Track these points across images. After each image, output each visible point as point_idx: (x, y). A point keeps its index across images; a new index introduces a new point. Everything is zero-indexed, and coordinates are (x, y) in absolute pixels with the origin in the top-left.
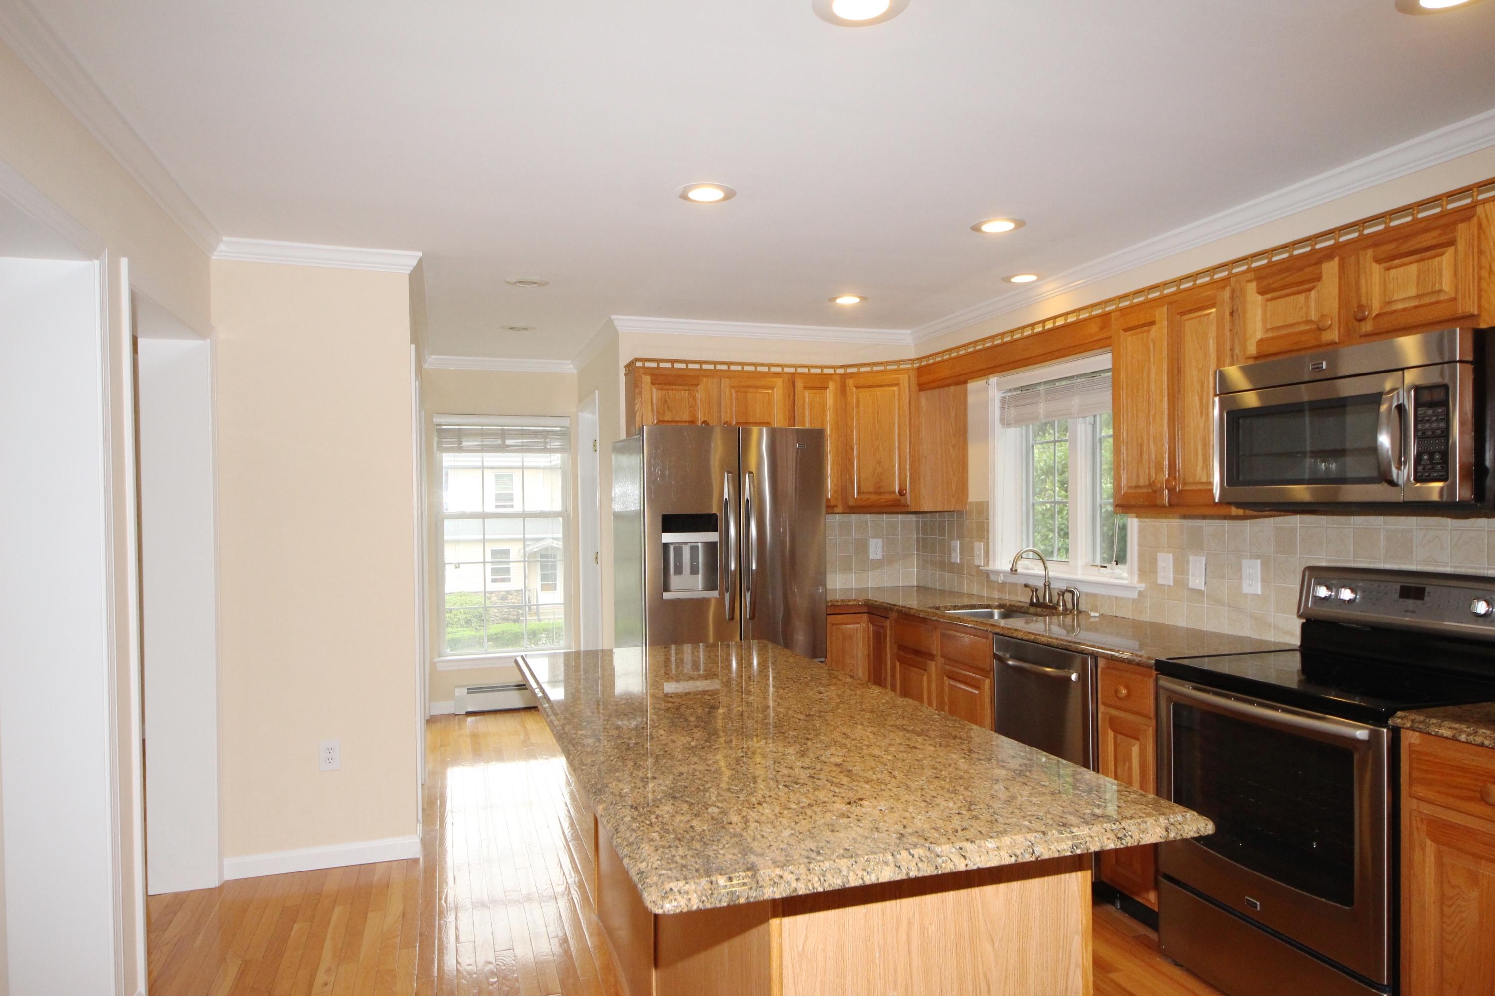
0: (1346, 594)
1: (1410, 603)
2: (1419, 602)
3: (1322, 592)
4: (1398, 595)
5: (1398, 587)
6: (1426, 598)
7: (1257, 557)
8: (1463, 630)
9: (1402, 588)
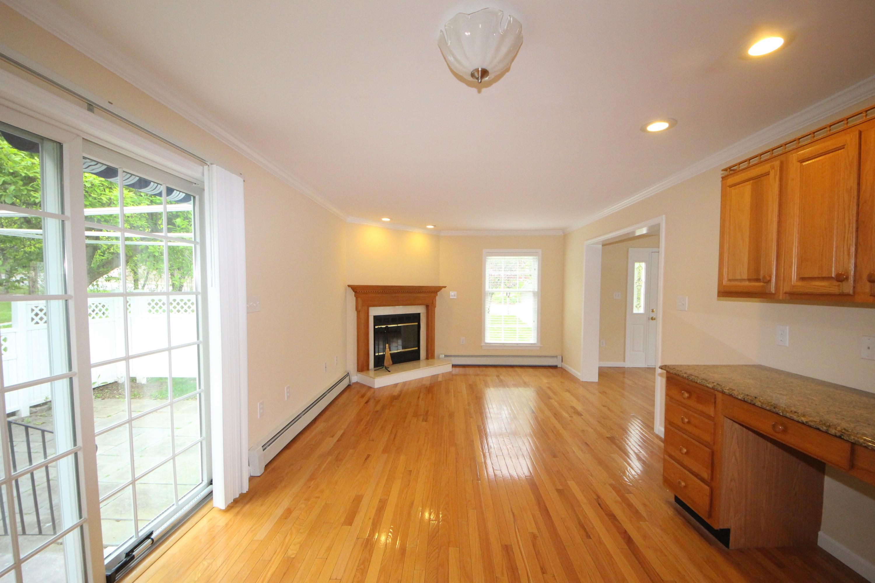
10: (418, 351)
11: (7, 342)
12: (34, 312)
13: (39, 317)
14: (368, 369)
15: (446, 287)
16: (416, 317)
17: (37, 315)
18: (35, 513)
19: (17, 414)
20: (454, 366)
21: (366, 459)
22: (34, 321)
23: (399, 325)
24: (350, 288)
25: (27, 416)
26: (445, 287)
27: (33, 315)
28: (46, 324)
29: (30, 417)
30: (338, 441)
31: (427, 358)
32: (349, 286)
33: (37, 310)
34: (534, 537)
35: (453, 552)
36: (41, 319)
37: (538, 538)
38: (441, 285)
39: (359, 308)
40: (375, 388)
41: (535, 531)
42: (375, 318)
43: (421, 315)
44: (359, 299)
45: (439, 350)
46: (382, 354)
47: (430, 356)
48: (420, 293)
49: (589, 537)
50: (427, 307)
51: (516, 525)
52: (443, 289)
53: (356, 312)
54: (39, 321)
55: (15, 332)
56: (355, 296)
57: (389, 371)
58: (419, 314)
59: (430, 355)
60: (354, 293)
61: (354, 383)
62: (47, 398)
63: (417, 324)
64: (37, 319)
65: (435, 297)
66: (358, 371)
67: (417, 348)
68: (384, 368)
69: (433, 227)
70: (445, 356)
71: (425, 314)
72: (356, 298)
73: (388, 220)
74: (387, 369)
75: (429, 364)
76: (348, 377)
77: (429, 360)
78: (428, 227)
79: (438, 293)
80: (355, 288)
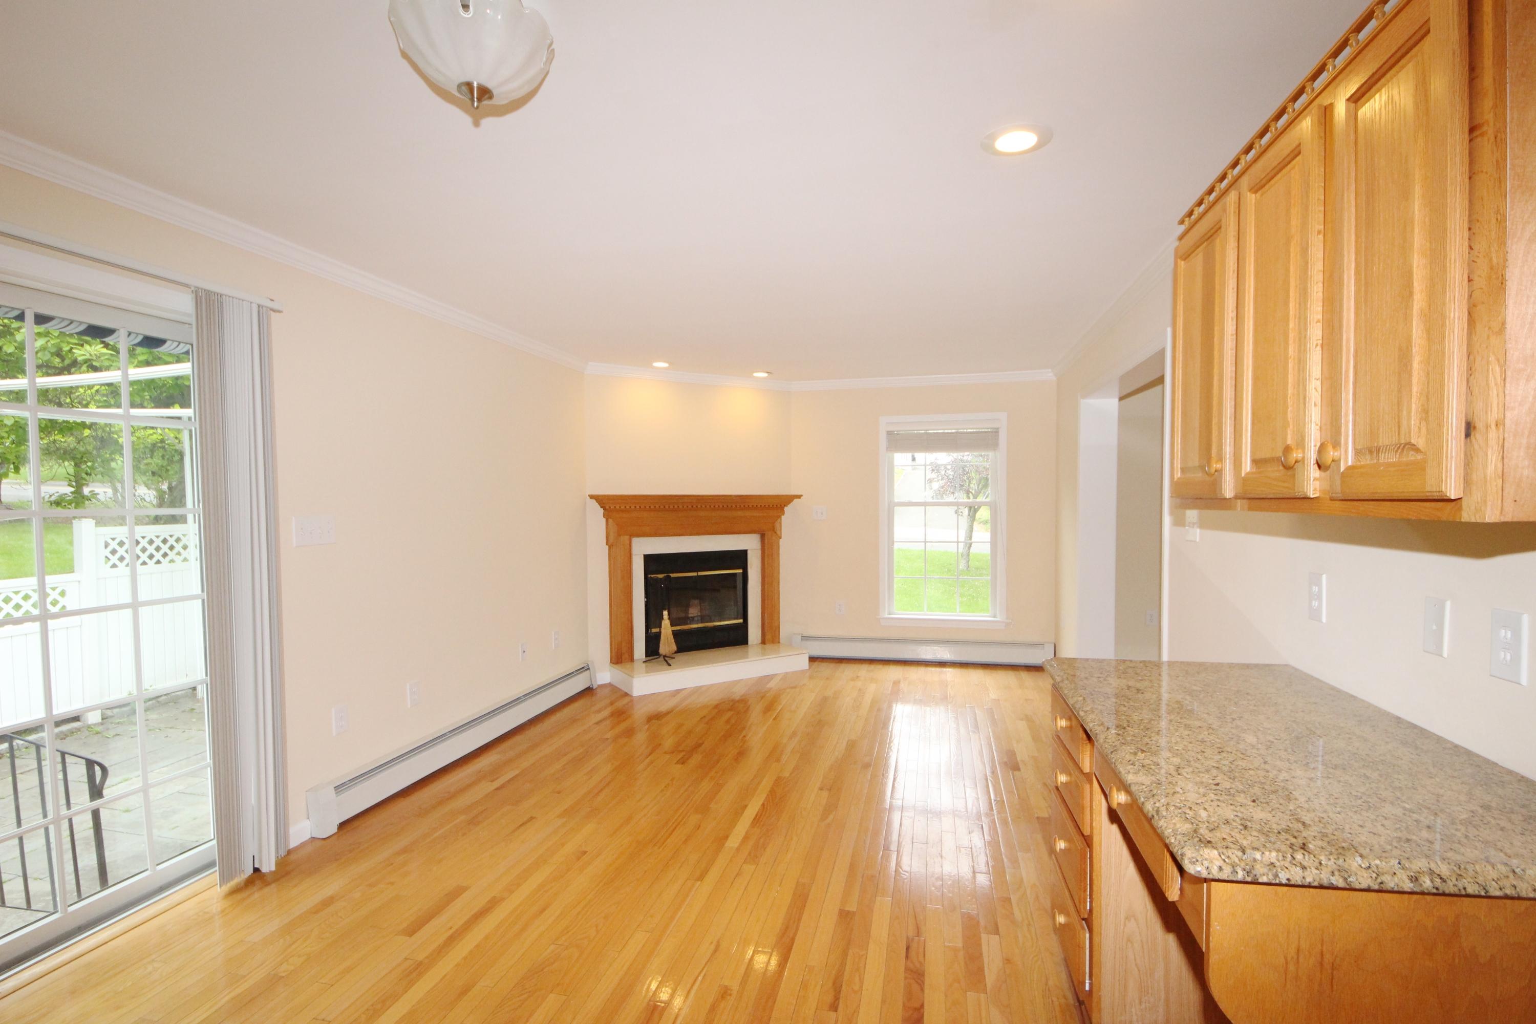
10: (744, 626)
11: (65, 597)
12: (110, 548)
13: (118, 555)
14: (632, 659)
15: (801, 496)
16: (739, 558)
17: (114, 552)
18: (48, 879)
19: (82, 719)
20: (812, 659)
21: (521, 826)
22: (110, 563)
23: (694, 574)
24: (594, 501)
25: (97, 722)
26: (799, 497)
27: (107, 552)
28: (128, 568)
29: (102, 724)
30: (497, 789)
31: (764, 643)
32: (592, 497)
33: (114, 545)
34: (725, 993)
35: (552, 1001)
36: (122, 559)
37: (729, 997)
38: (792, 491)
39: (613, 538)
40: (632, 696)
41: (735, 986)
42: (647, 557)
43: (750, 553)
44: (610, 521)
45: (787, 627)
46: (658, 630)
47: (768, 637)
48: (748, 508)
49: (834, 1007)
50: (763, 536)
51: (706, 969)
52: (796, 501)
53: (607, 548)
54: (118, 563)
55: (79, 582)
56: (604, 516)
57: (670, 665)
58: (745, 553)
59: (770, 636)
60: (602, 510)
61: (601, 686)
62: (130, 694)
63: (741, 571)
64: (114, 559)
65: (779, 517)
66: (610, 662)
67: (741, 621)
68: (661, 659)
69: (765, 375)
70: (800, 637)
71: (759, 552)
72: (607, 521)
73: (665, 365)
74: (667, 660)
75: (763, 654)
76: (587, 673)
77: (767, 646)
78: (756, 375)
79: (786, 509)
80: (602, 501)
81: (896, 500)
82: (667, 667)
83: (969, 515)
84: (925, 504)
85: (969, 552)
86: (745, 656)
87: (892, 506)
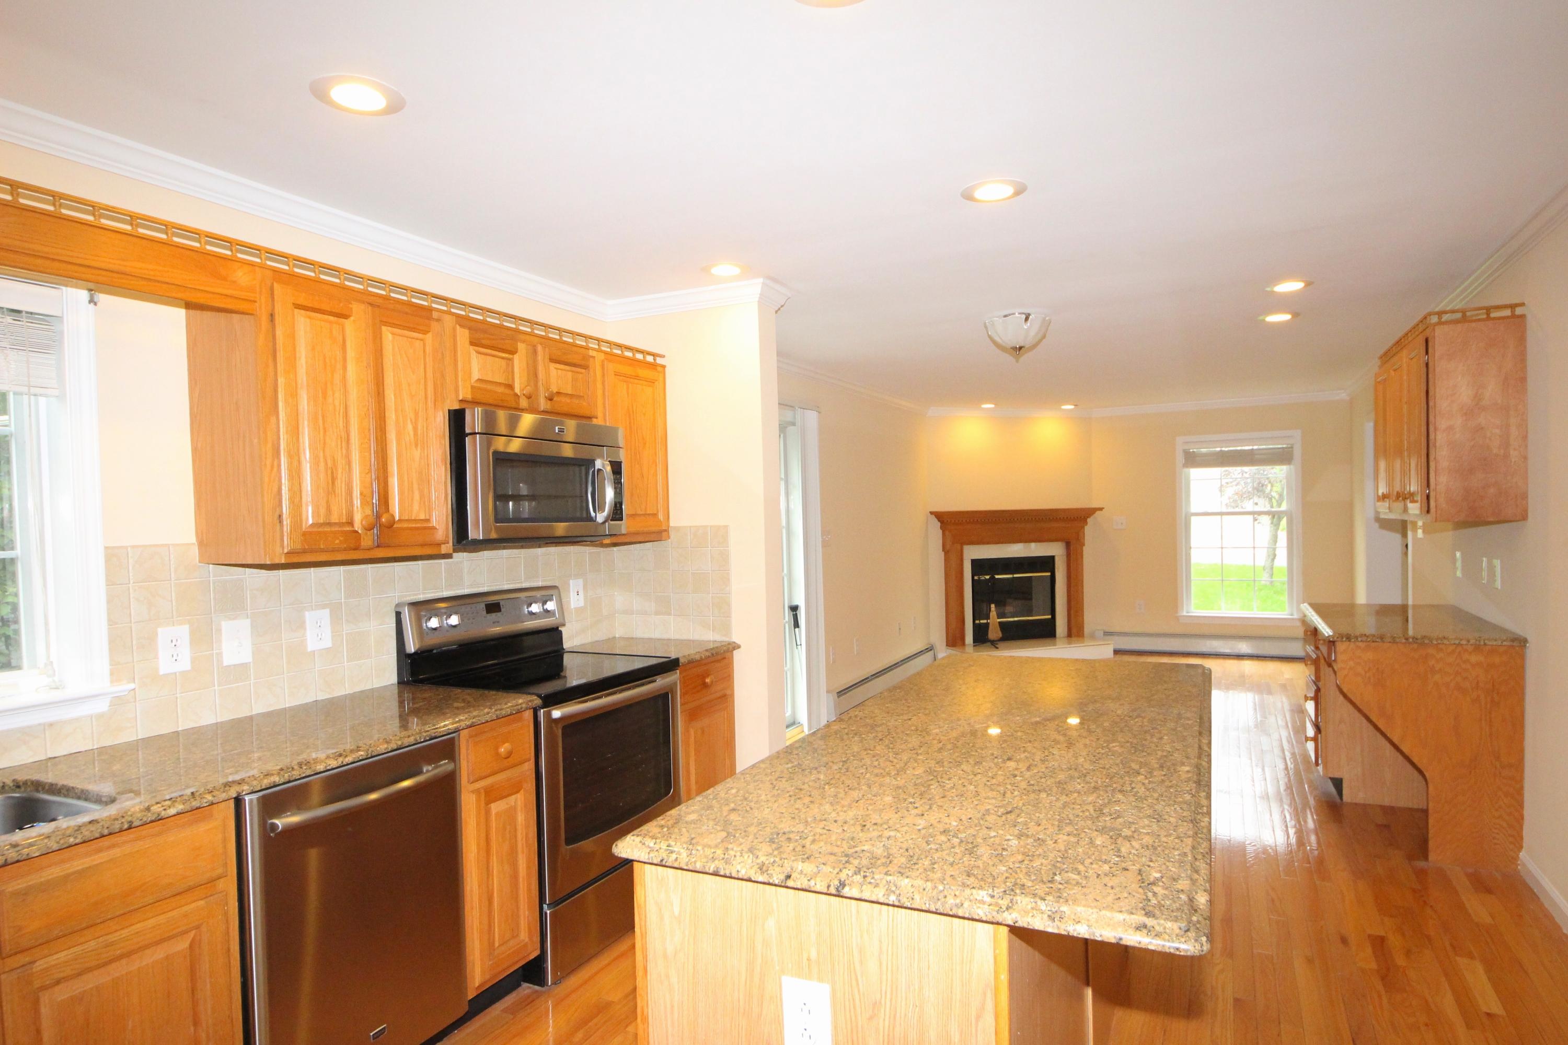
0: (454, 620)
1: (494, 616)
2: (499, 614)
3: (434, 623)
4: (485, 612)
5: (483, 606)
6: (502, 610)
7: (324, 607)
8: (536, 625)
9: (487, 605)
10: (1053, 621)
14: (963, 644)
15: (1103, 508)
16: (1047, 563)
20: (1117, 652)
23: (1015, 576)
24: (933, 516)
26: (1101, 509)
31: (1070, 635)
32: (931, 513)
38: (1094, 505)
39: (948, 547)
42: (974, 562)
43: (1057, 559)
44: (947, 533)
45: (1091, 618)
46: (985, 621)
47: (1074, 631)
48: (1056, 520)
50: (1068, 545)
52: (1098, 513)
53: (943, 554)
56: (941, 528)
57: (997, 648)
58: (1053, 558)
59: (1075, 632)
60: (939, 524)
63: (1049, 574)
65: (1083, 528)
66: (947, 645)
67: (1050, 616)
68: (990, 643)
69: (1072, 407)
70: (1102, 633)
71: (1065, 557)
72: (944, 534)
73: (992, 406)
74: (994, 644)
75: (1070, 643)
76: (931, 653)
77: (1073, 639)
78: (1064, 407)
79: (1089, 520)
80: (939, 516)
81: (1193, 509)
82: (995, 649)
83: (1272, 523)
84: (1221, 514)
85: (1273, 565)
86: (1055, 645)
87: (1188, 516)
